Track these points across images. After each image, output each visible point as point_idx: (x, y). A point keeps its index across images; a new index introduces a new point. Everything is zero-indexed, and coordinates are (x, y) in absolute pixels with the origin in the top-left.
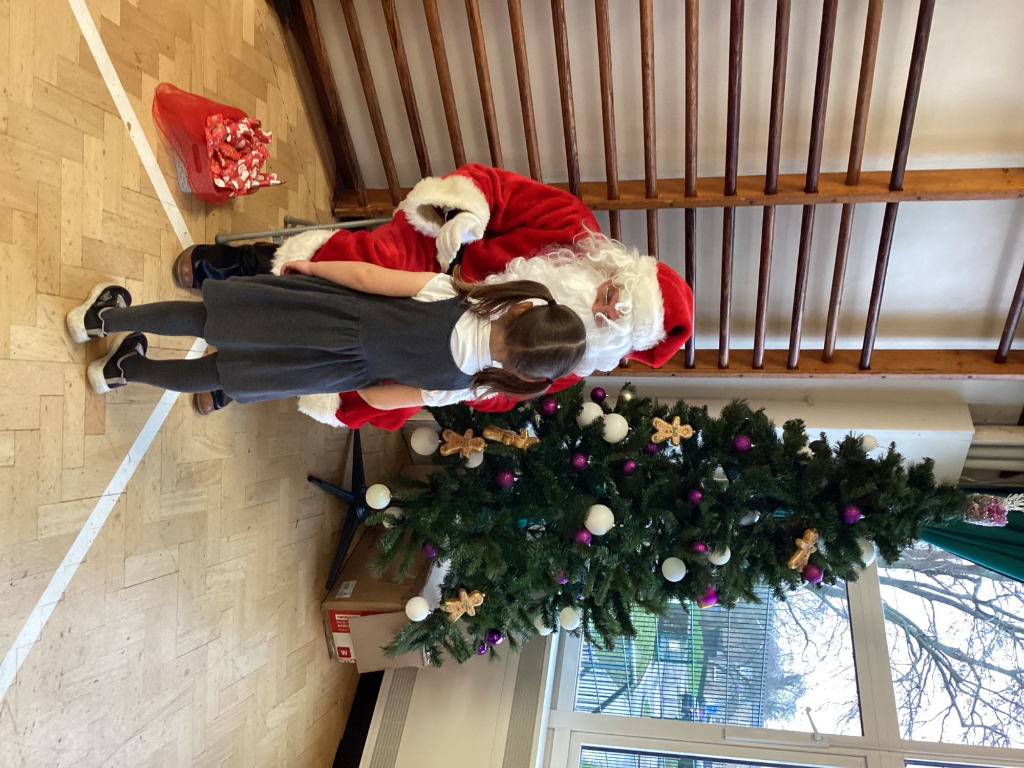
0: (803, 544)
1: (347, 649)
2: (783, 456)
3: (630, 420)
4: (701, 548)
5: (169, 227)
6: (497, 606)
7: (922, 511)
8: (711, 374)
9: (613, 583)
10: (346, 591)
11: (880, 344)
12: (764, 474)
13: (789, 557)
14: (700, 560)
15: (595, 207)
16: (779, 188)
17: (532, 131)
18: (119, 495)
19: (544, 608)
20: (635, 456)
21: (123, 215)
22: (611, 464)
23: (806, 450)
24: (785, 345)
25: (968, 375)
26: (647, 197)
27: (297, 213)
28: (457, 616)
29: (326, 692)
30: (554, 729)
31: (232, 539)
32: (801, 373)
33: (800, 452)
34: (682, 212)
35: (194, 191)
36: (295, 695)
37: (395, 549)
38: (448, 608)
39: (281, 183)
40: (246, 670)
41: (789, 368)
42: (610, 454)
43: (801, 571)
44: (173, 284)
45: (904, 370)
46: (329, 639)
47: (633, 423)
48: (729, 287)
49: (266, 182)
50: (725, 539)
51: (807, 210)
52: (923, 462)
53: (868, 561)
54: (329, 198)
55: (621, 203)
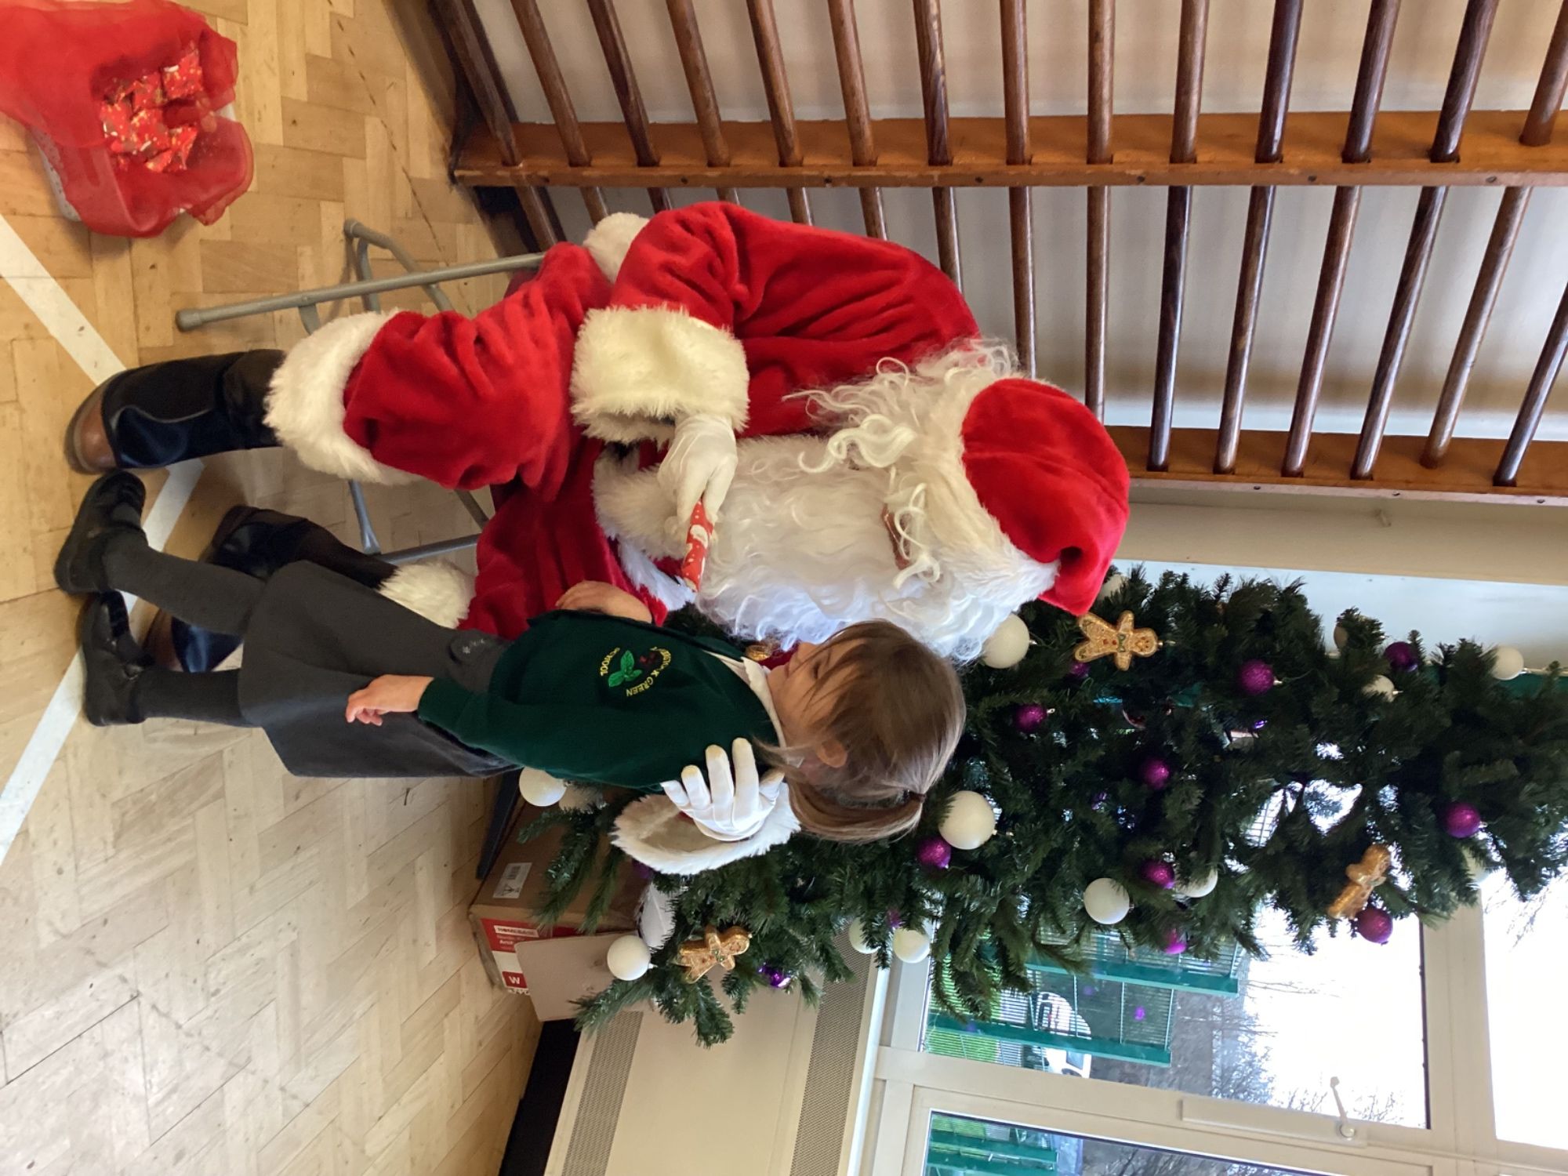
1: (520, 976)
4: (1161, 875)
8: (1200, 482)
10: (512, 884)
11: (1549, 429)
13: (1332, 898)
14: (1157, 900)
15: (979, 181)
16: (1374, 147)
20: (1041, 698)
22: (993, 711)
23: (1384, 686)
24: (1352, 422)
26: (1089, 162)
28: (702, 969)
30: (885, 1081)
31: (259, 885)
32: (1378, 487)
33: (1371, 691)
34: (1164, 191)
36: (424, 1076)
37: (576, 878)
38: (684, 960)
40: (312, 1090)
41: (1354, 475)
42: (990, 694)
46: (488, 961)
51: (1428, 197)
54: (443, 149)
55: (1034, 173)
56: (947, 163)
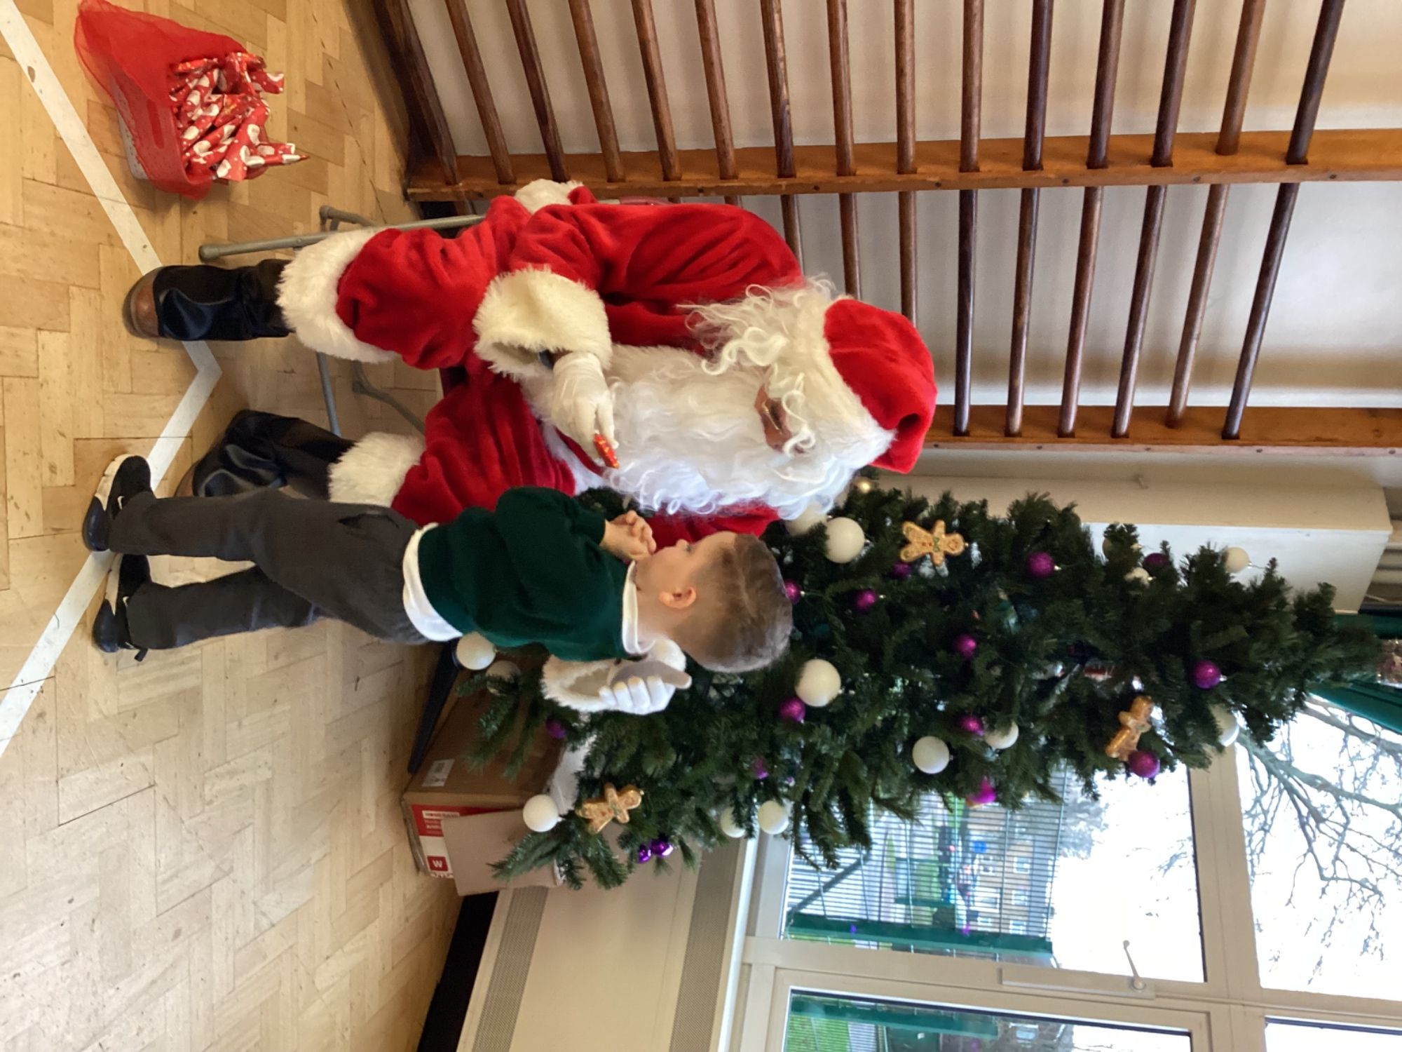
0: (1130, 720)
1: (442, 859)
2: (1104, 584)
3: (867, 527)
4: (973, 725)
5: (113, 239)
6: (661, 808)
7: (1313, 665)
8: (995, 445)
9: (838, 775)
10: (438, 776)
11: (1257, 398)
12: (1073, 613)
13: (1108, 740)
14: (971, 744)
15: (817, 189)
16: (1110, 158)
17: (716, 66)
18: (41, 683)
19: (735, 797)
20: (874, 584)
21: (27, 226)
22: (837, 597)
23: (1140, 573)
24: (1108, 398)
25: (1389, 449)
26: (899, 173)
27: (342, 202)
28: (602, 822)
29: (411, 920)
30: (750, 965)
31: (246, 722)
32: (1133, 444)
33: (1130, 577)
34: (955, 194)
35: (152, 177)
36: (362, 933)
37: (502, 729)
38: (587, 813)
39: (301, 159)
40: (277, 914)
41: (1114, 435)
42: (836, 581)
43: (1126, 759)
44: (124, 332)
45: (1290, 440)
46: (415, 846)
47: (871, 531)
48: (1026, 313)
49: (276, 159)
50: (1009, 711)
51: (1153, 194)
52: (1316, 589)
53: (1227, 739)
54: (399, 172)
55: (859, 181)
56: (792, 176)
